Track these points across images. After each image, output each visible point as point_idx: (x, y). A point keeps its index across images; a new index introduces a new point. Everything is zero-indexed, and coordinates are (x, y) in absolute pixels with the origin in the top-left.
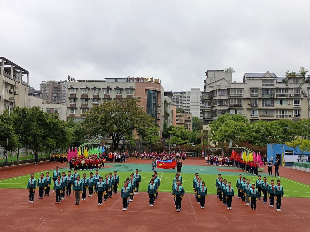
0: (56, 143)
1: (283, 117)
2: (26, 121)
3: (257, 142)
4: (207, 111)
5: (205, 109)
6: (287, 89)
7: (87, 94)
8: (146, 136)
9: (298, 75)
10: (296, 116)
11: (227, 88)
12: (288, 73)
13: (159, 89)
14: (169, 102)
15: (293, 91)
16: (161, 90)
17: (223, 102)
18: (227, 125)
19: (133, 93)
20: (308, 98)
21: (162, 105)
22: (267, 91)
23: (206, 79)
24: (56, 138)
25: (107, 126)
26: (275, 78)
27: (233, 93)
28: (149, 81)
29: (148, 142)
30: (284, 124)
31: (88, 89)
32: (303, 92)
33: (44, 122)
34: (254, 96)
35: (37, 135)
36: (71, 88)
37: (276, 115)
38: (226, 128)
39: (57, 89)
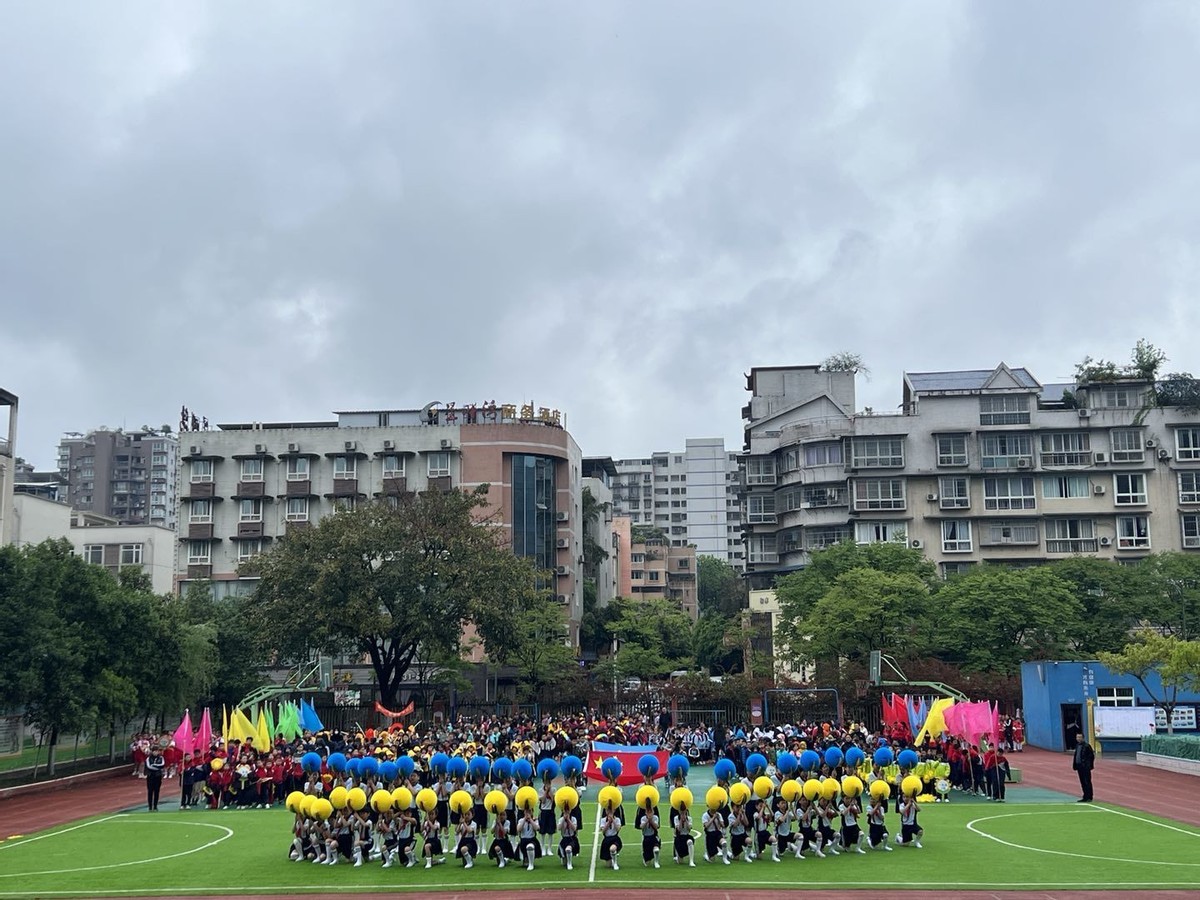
0: (137, 692)
1: (1076, 547)
2: (12, 607)
3: (979, 658)
4: (761, 535)
5: (751, 526)
6: (1085, 433)
7: (261, 480)
8: (516, 647)
9: (1124, 374)
10: (1131, 542)
11: (837, 438)
12: (1085, 367)
13: (561, 448)
14: (601, 502)
15: (1110, 441)
16: (568, 451)
17: (824, 492)
18: (850, 588)
19: (453, 469)
20: (1173, 465)
21: (574, 515)
22: (1003, 443)
23: (750, 404)
24: (137, 673)
25: (352, 612)
26: (1034, 390)
27: (866, 457)
29: (525, 671)
30: (1082, 577)
31: (263, 458)
32: (1150, 443)
33: (89, 604)
34: (953, 464)
35: (61, 662)
36: (193, 459)
37: (1047, 542)
38: (848, 604)
39: (131, 464)
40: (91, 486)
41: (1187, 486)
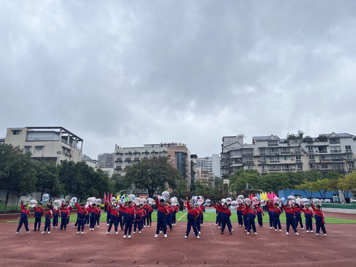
1: (288, 170)
4: (226, 168)
5: (223, 167)
6: (290, 147)
7: (130, 158)
8: (176, 187)
9: (296, 136)
10: (299, 169)
11: (240, 149)
12: (288, 135)
13: (186, 151)
14: (194, 163)
15: (294, 149)
16: (188, 152)
17: (238, 160)
18: (243, 177)
19: (166, 155)
20: (307, 154)
21: (189, 165)
22: (273, 150)
23: (223, 144)
26: (279, 140)
27: (246, 153)
28: (178, 145)
30: (290, 175)
31: (130, 153)
32: (302, 150)
33: (88, 173)
34: (263, 154)
36: (117, 154)
37: (283, 169)
38: (242, 180)
39: (110, 159)
40: (103, 163)
41: (310, 158)
